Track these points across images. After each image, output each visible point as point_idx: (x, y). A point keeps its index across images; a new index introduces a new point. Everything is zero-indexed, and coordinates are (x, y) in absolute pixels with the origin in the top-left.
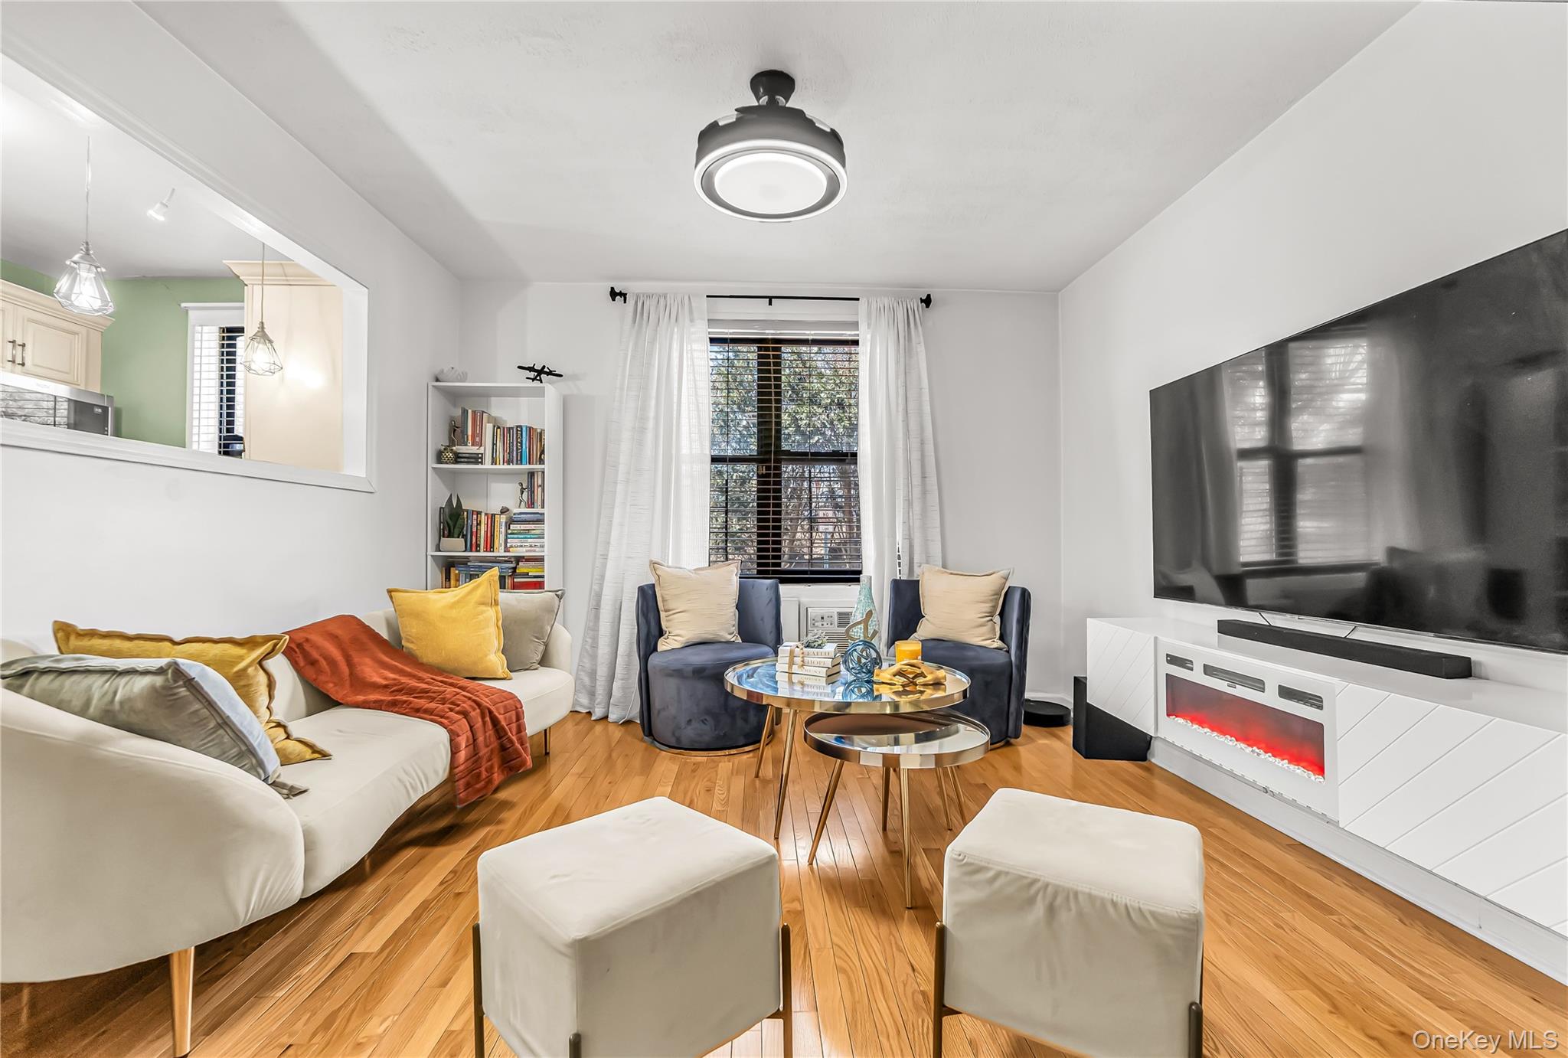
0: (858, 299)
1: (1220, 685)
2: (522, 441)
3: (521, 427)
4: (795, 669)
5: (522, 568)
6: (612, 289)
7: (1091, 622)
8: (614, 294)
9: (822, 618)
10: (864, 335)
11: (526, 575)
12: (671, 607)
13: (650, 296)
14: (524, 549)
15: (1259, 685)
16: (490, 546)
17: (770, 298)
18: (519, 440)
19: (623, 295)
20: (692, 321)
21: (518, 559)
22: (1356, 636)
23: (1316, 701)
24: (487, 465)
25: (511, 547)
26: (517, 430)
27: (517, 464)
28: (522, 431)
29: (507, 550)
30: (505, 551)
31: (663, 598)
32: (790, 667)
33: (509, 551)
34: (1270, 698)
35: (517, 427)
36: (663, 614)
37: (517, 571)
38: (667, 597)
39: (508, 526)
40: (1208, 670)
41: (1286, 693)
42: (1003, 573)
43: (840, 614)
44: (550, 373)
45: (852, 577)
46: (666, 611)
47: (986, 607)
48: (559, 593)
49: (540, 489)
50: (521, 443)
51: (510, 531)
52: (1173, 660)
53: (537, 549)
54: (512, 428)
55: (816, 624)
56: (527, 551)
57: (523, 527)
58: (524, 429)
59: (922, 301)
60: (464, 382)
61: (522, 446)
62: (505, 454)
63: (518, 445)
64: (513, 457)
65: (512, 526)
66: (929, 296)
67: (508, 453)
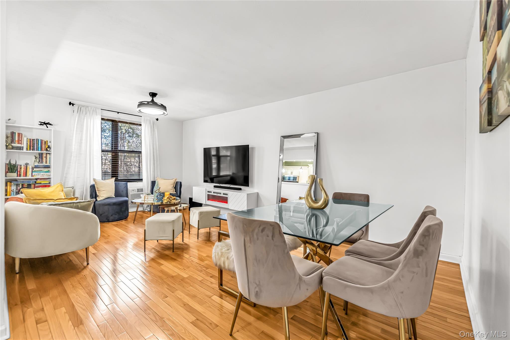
0: (142, 117)
2: (38, 143)
3: (38, 139)
4: (146, 199)
5: (38, 181)
7: (193, 187)
8: (70, 103)
9: (133, 190)
10: (143, 124)
11: (41, 183)
12: (100, 190)
13: (83, 106)
14: (40, 176)
15: (220, 193)
16: (26, 175)
17: (118, 113)
19: (73, 105)
20: (96, 115)
21: (37, 179)
22: (230, 186)
23: (227, 194)
24: (25, 150)
25: (34, 175)
26: (37, 140)
27: (36, 151)
28: (38, 140)
29: (32, 176)
30: (31, 177)
31: (97, 188)
32: (145, 199)
33: (33, 177)
34: (222, 195)
35: (37, 139)
36: (97, 192)
37: (37, 182)
38: (98, 187)
39: (33, 168)
40: (214, 193)
41: (224, 194)
42: (175, 179)
43: (137, 189)
44: (50, 124)
45: (141, 180)
46: (98, 191)
47: (172, 186)
48: (73, 188)
49: (45, 158)
50: (38, 144)
51: (34, 171)
52: (208, 192)
53: (45, 176)
54: (35, 139)
56: (41, 176)
57: (39, 169)
58: (39, 140)
59: (156, 119)
61: (38, 145)
62: (31, 147)
63: (37, 144)
64: (35, 148)
65: (34, 169)
66: (158, 119)
67: (32, 147)
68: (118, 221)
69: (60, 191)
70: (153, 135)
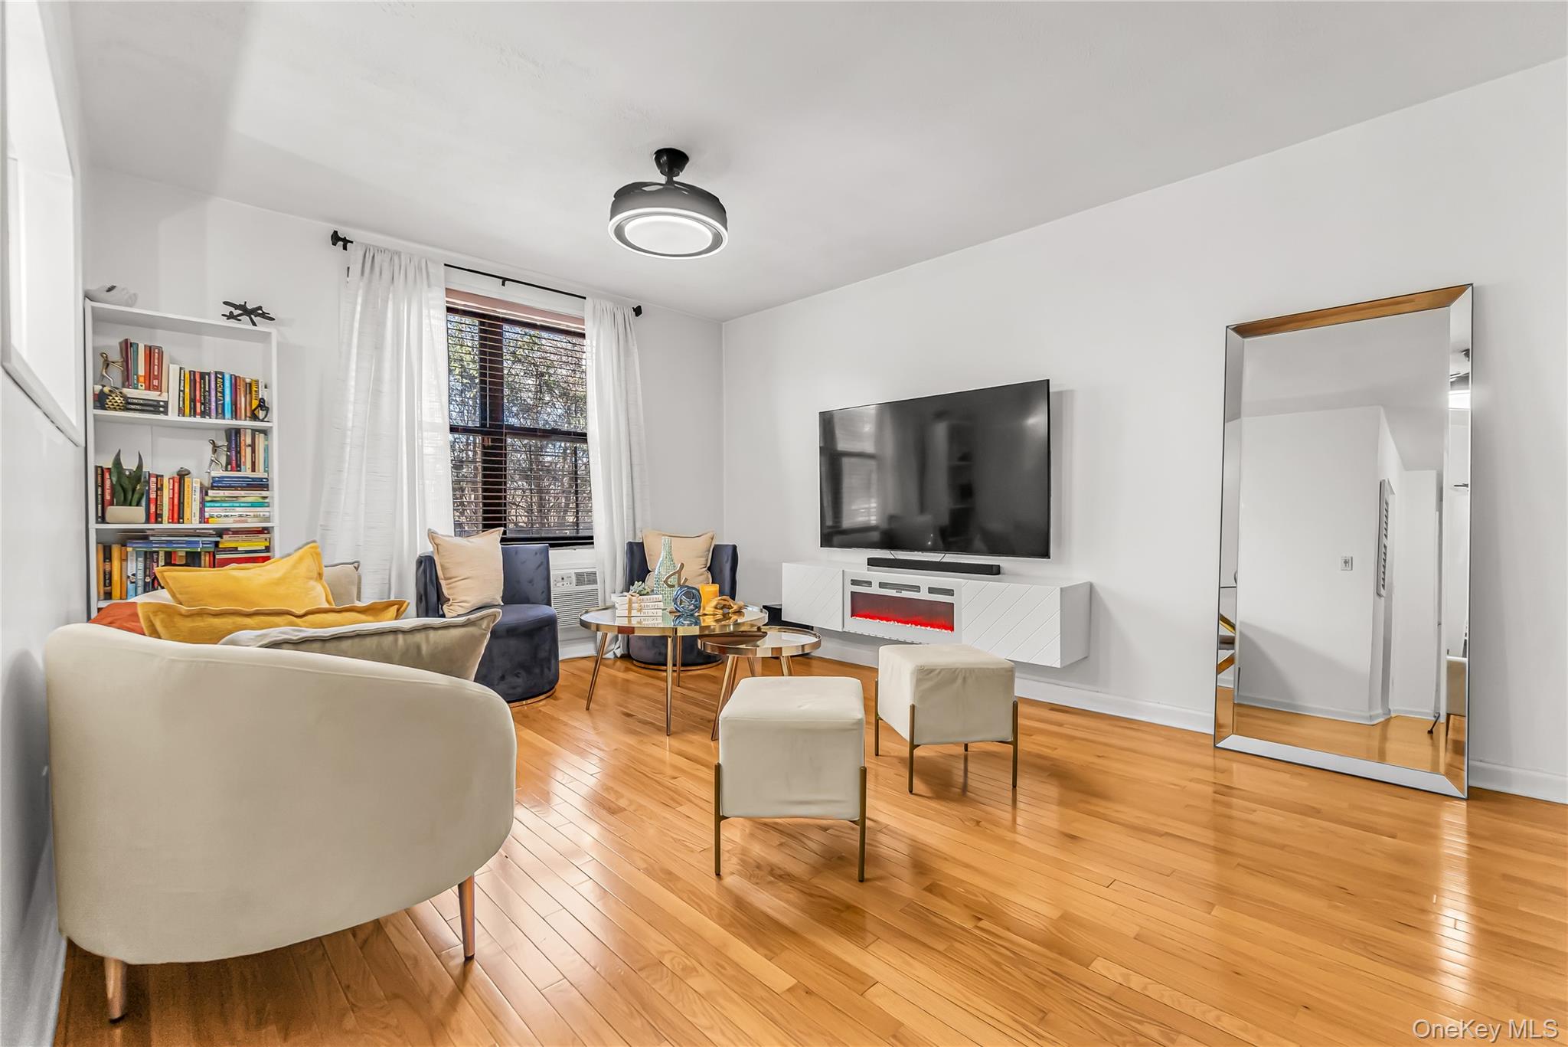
0: (585, 298)
1: (892, 593)
2: (223, 390)
3: (222, 374)
4: (633, 612)
5: (227, 542)
6: (336, 232)
7: (784, 564)
8: (336, 238)
9: (563, 579)
10: (589, 328)
11: (235, 550)
12: (454, 575)
13: (383, 251)
14: (231, 520)
15: (917, 589)
16: (178, 515)
17: (505, 280)
18: (220, 389)
19: (346, 242)
20: (429, 286)
21: (221, 533)
23: (950, 592)
24: (173, 415)
25: (211, 517)
26: (216, 377)
27: (217, 419)
28: (223, 378)
29: (203, 519)
30: (200, 522)
31: (442, 566)
32: (630, 612)
33: (208, 522)
34: (922, 595)
35: (216, 373)
36: (443, 582)
37: (221, 546)
38: (447, 565)
39: (204, 491)
40: (883, 585)
41: (933, 591)
42: (710, 535)
43: (577, 574)
44: (264, 315)
45: (588, 541)
46: (446, 579)
47: (703, 560)
48: (356, 565)
49: (249, 450)
50: (223, 393)
51: (208, 499)
52: (854, 582)
53: (249, 520)
54: (209, 374)
55: (558, 585)
56: (235, 522)
57: (227, 493)
58: (227, 377)
59: (634, 310)
60: (131, 306)
61: (223, 396)
62: (198, 404)
63: (219, 394)
64: (210, 408)
65: (211, 493)
66: (640, 307)
67: (202, 404)
68: (524, 702)
69: (311, 578)
70: (626, 369)
